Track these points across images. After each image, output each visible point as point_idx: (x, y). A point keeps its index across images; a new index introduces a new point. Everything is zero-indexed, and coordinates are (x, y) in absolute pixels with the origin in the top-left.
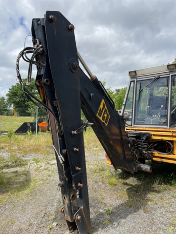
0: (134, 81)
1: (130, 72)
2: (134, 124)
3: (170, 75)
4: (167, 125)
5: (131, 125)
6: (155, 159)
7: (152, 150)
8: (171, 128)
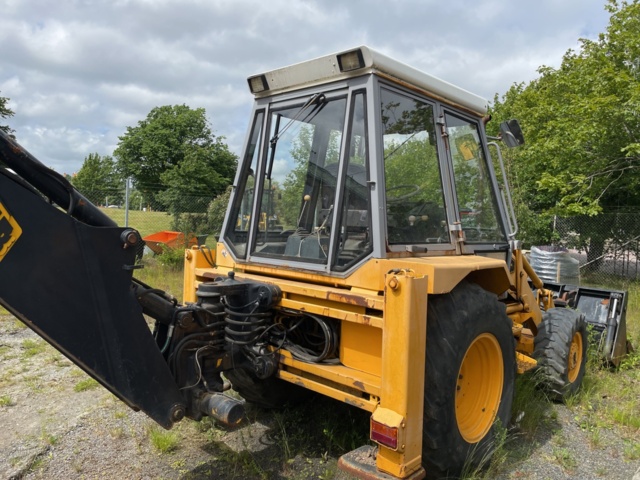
0: (263, 110)
1: (250, 81)
2: (253, 253)
3: (349, 92)
4: (326, 263)
5: (245, 258)
6: (284, 375)
7: (280, 343)
8: (334, 273)
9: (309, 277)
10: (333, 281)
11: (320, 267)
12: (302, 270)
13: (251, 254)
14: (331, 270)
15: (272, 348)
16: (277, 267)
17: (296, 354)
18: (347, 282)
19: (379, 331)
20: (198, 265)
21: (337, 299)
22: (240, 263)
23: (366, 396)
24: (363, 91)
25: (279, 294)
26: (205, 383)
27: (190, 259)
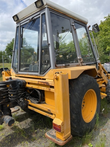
0: (19, 27)
1: (13, 17)
3: (40, 15)
4: (38, 72)
5: (17, 73)
6: (29, 107)
7: (28, 98)
8: (41, 75)
9: (34, 77)
10: (41, 77)
11: (37, 74)
13: (19, 71)
14: (40, 74)
15: (26, 99)
16: (26, 74)
17: (32, 101)
18: (44, 78)
19: (53, 93)
20: (6, 76)
21: (41, 83)
22: (17, 74)
23: (52, 114)
24: (44, 14)
25: (26, 83)
26: (2, 113)
27: (3, 74)
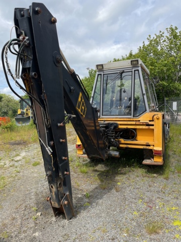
0: (101, 74)
1: (97, 66)
2: (102, 115)
3: (133, 70)
4: (131, 115)
6: (121, 145)
7: (119, 138)
8: (134, 117)
9: (125, 119)
11: (129, 117)
12: (123, 118)
15: (117, 139)
16: (113, 118)
18: (139, 119)
19: (153, 130)
21: (139, 123)
23: (150, 146)
24: (138, 70)
25: (117, 125)
